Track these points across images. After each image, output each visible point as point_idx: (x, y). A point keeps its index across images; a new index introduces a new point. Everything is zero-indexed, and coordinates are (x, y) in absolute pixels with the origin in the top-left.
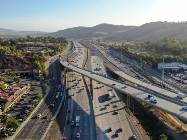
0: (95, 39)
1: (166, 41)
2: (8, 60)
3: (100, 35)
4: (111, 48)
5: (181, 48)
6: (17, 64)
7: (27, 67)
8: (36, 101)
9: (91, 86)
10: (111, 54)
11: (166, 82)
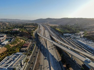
0: (46, 23)
1: (66, 25)
2: (24, 34)
3: (48, 22)
4: (51, 27)
5: (70, 28)
6: (26, 35)
7: (29, 35)
8: (34, 46)
9: (46, 41)
10: (51, 30)
11: (65, 39)
